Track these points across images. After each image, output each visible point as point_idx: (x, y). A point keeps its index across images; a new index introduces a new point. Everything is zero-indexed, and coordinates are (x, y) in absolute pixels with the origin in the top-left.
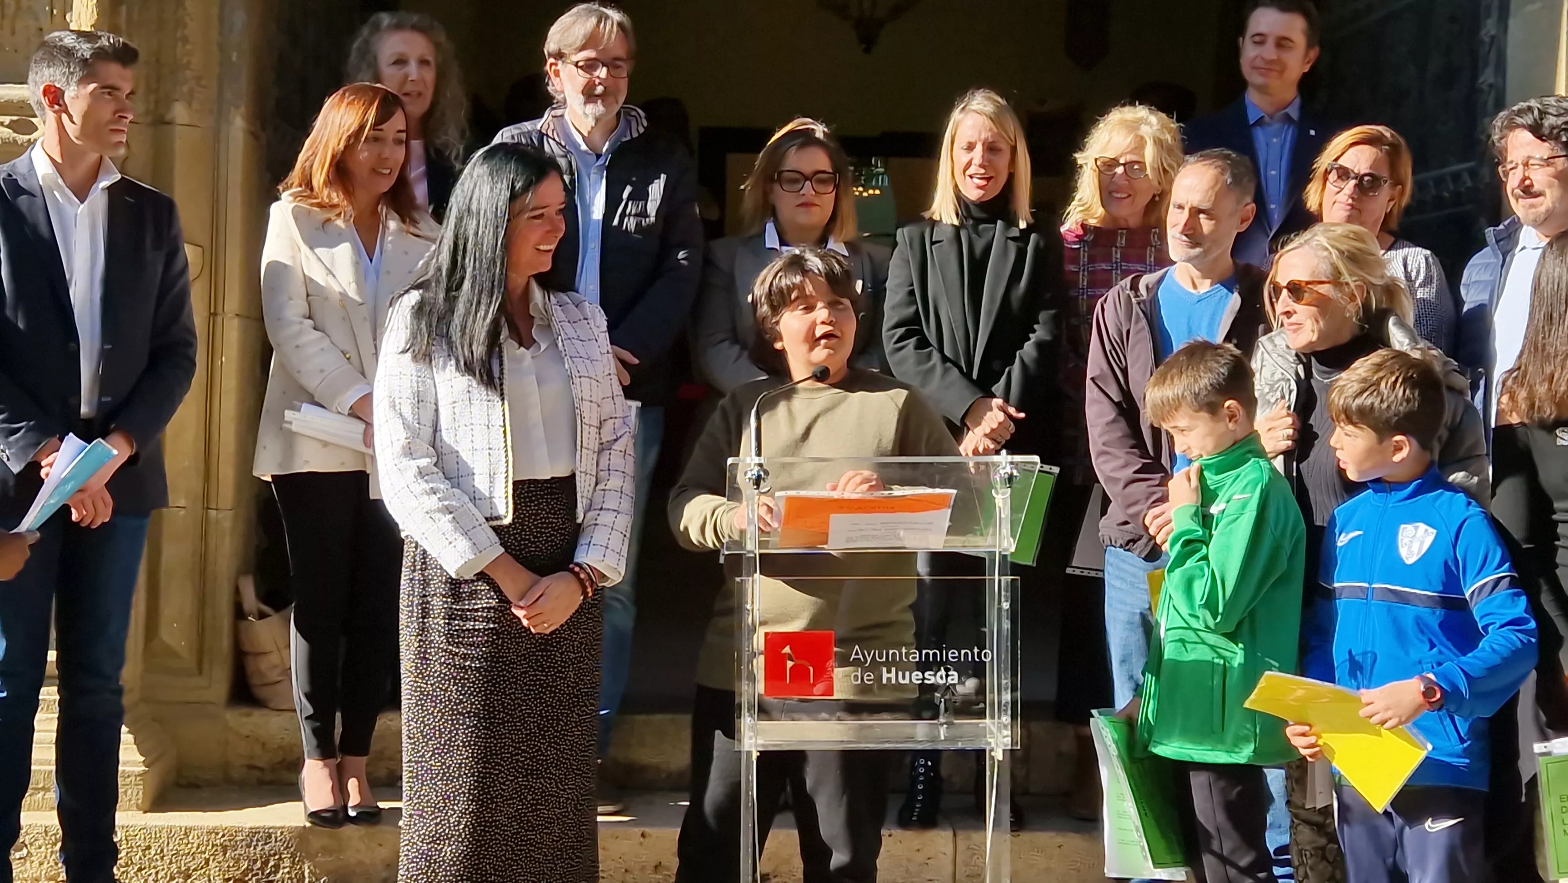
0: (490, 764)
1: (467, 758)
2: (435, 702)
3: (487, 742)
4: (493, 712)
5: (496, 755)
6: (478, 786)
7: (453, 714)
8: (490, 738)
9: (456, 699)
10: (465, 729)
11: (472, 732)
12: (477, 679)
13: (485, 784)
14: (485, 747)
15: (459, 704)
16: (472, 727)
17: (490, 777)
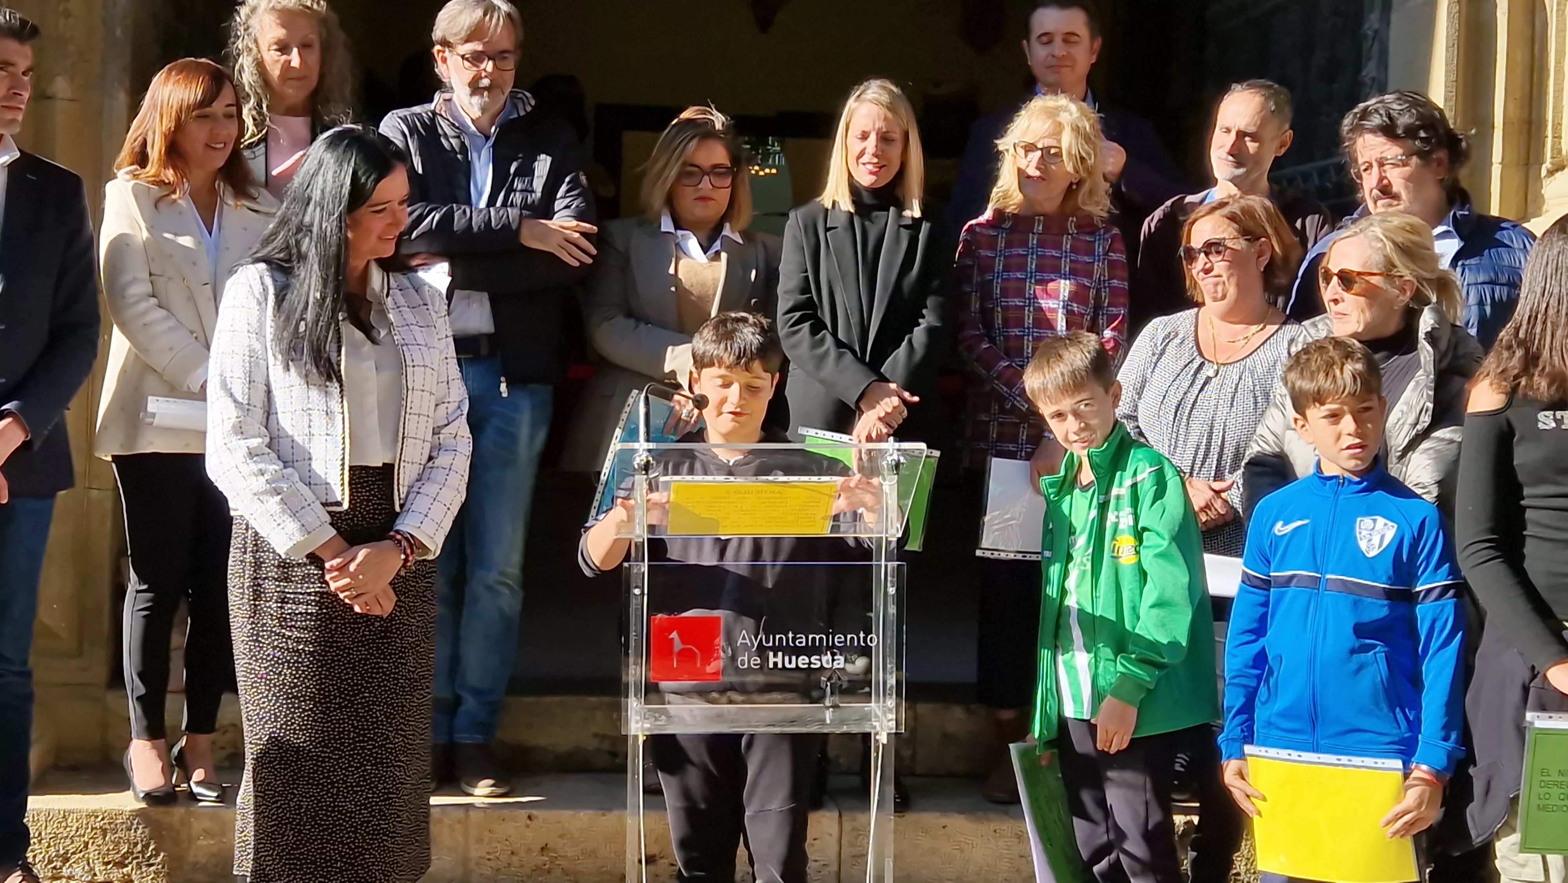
0: (329, 748)
1: (305, 741)
2: (269, 685)
3: (323, 727)
4: (328, 696)
5: (334, 739)
6: (318, 770)
7: (288, 698)
8: (327, 722)
9: (290, 682)
10: (301, 713)
11: (309, 716)
12: (311, 663)
13: (324, 768)
14: (323, 732)
15: (294, 688)
16: (307, 711)
17: (329, 762)
